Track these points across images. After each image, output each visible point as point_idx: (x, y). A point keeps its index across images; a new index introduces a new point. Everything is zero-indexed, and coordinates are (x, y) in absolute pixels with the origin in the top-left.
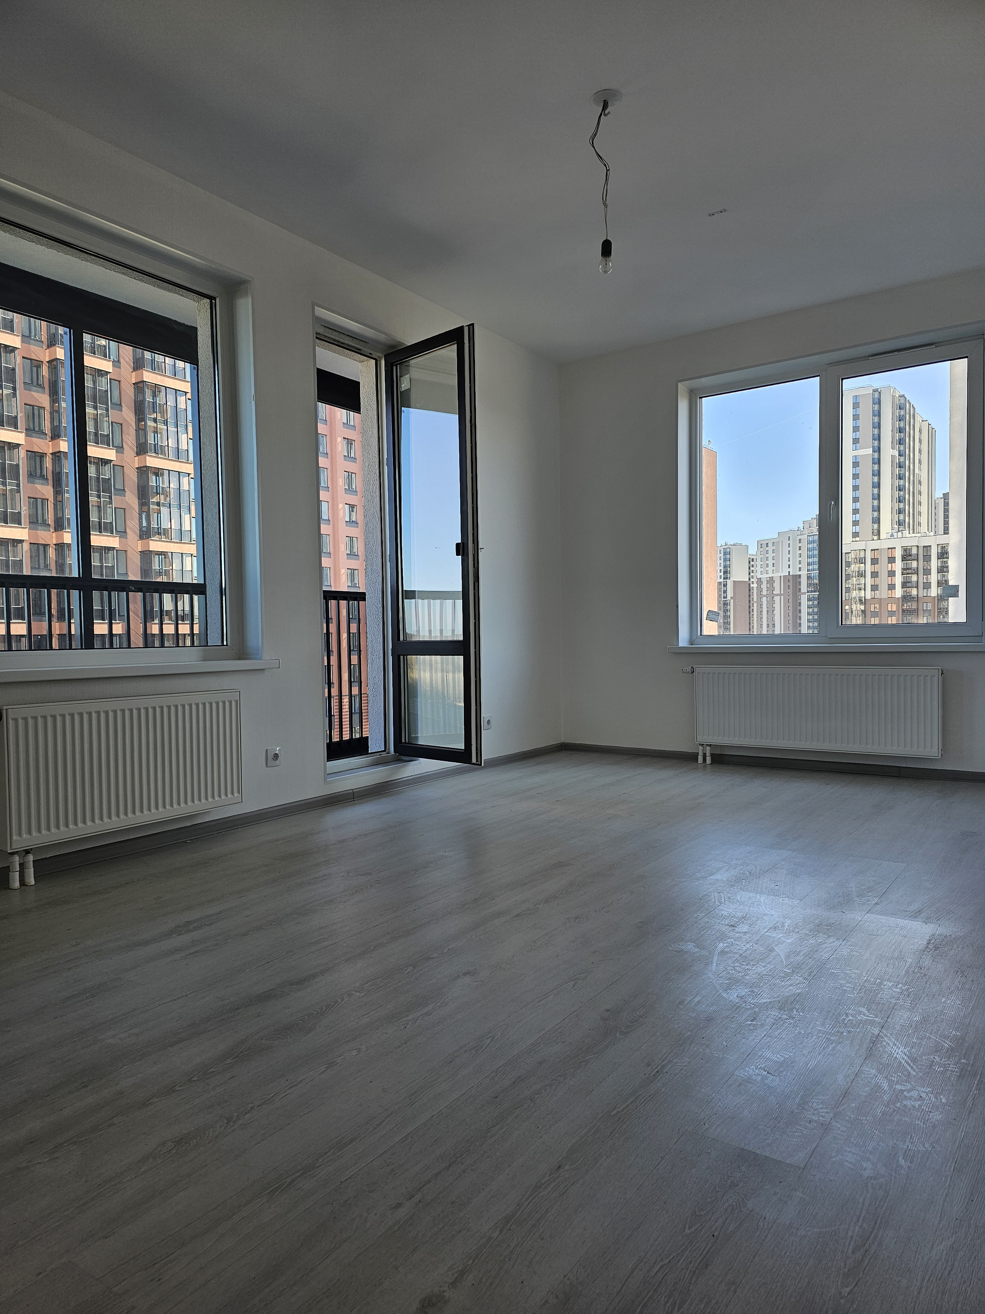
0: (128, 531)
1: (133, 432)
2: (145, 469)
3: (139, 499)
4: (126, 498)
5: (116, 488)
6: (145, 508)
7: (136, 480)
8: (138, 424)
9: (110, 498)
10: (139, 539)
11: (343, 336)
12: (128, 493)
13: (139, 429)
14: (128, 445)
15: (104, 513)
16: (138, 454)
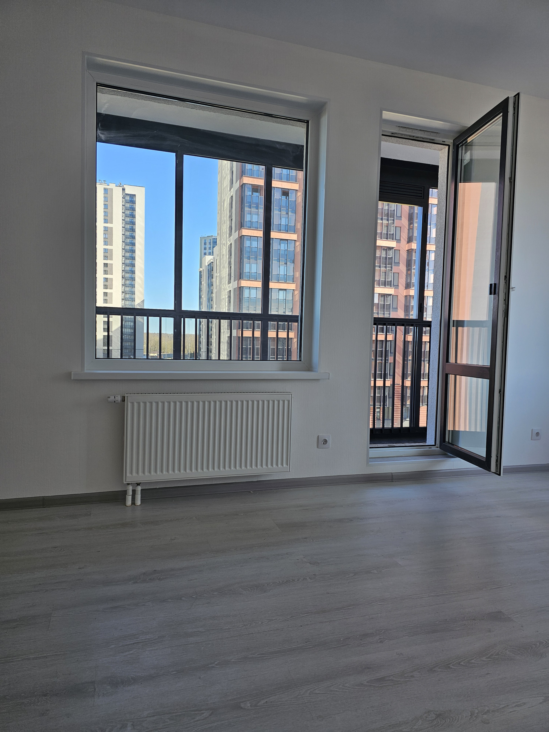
0: (399, 285)
1: (406, 231)
2: (411, 250)
3: (407, 267)
4: (400, 267)
5: (395, 262)
6: (409, 272)
7: (406, 257)
8: (410, 226)
9: (392, 267)
10: (405, 289)
11: (416, 131)
12: (401, 264)
13: (410, 229)
14: (403, 238)
15: (388, 276)
16: (408, 242)
